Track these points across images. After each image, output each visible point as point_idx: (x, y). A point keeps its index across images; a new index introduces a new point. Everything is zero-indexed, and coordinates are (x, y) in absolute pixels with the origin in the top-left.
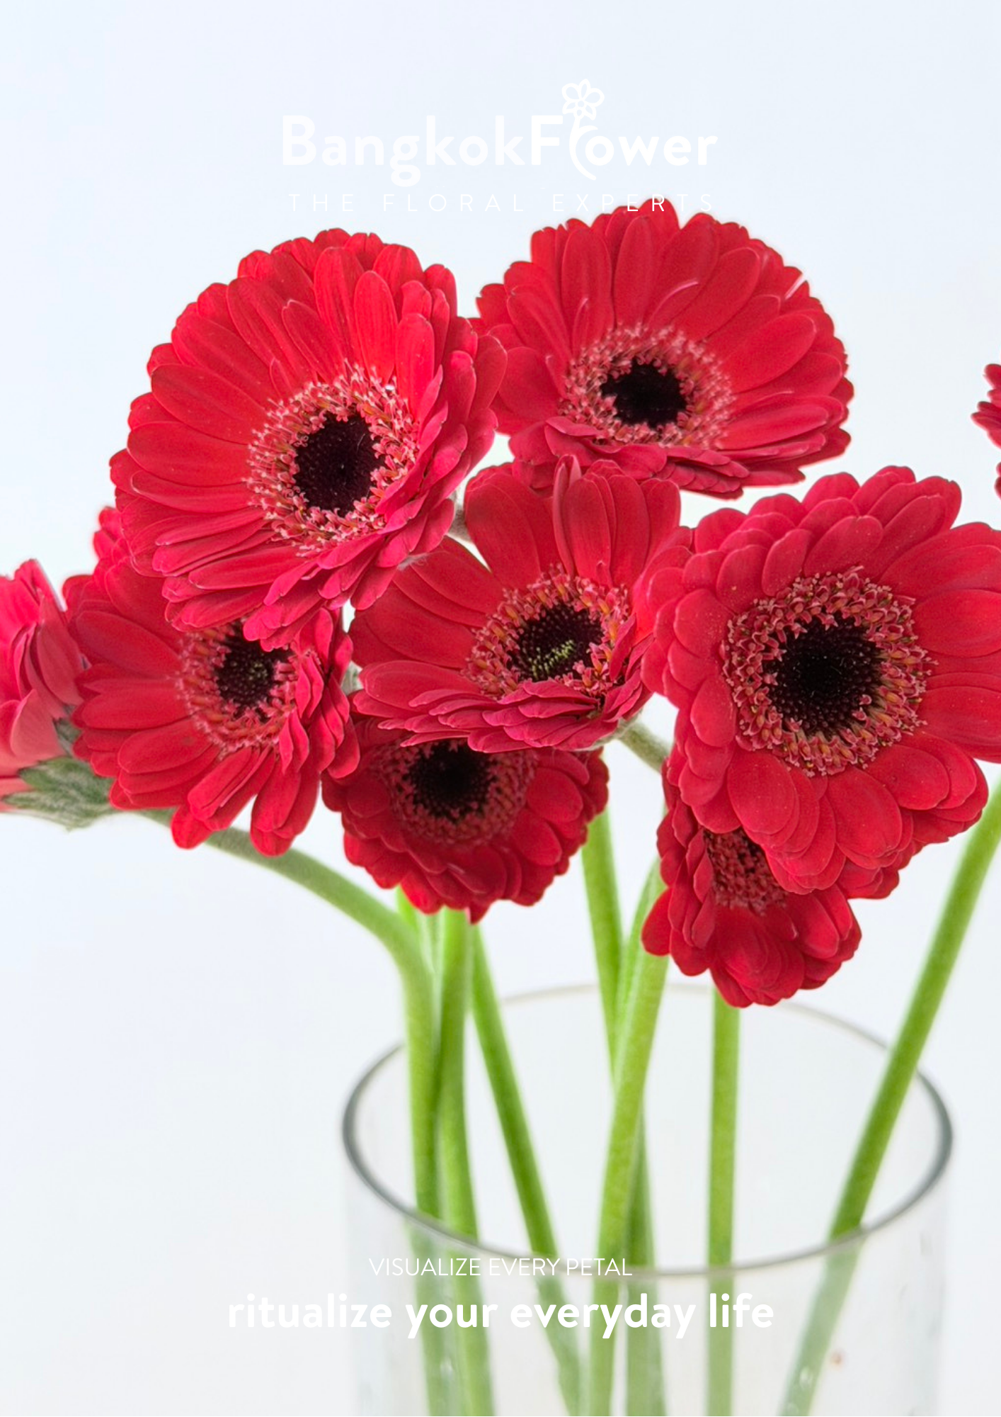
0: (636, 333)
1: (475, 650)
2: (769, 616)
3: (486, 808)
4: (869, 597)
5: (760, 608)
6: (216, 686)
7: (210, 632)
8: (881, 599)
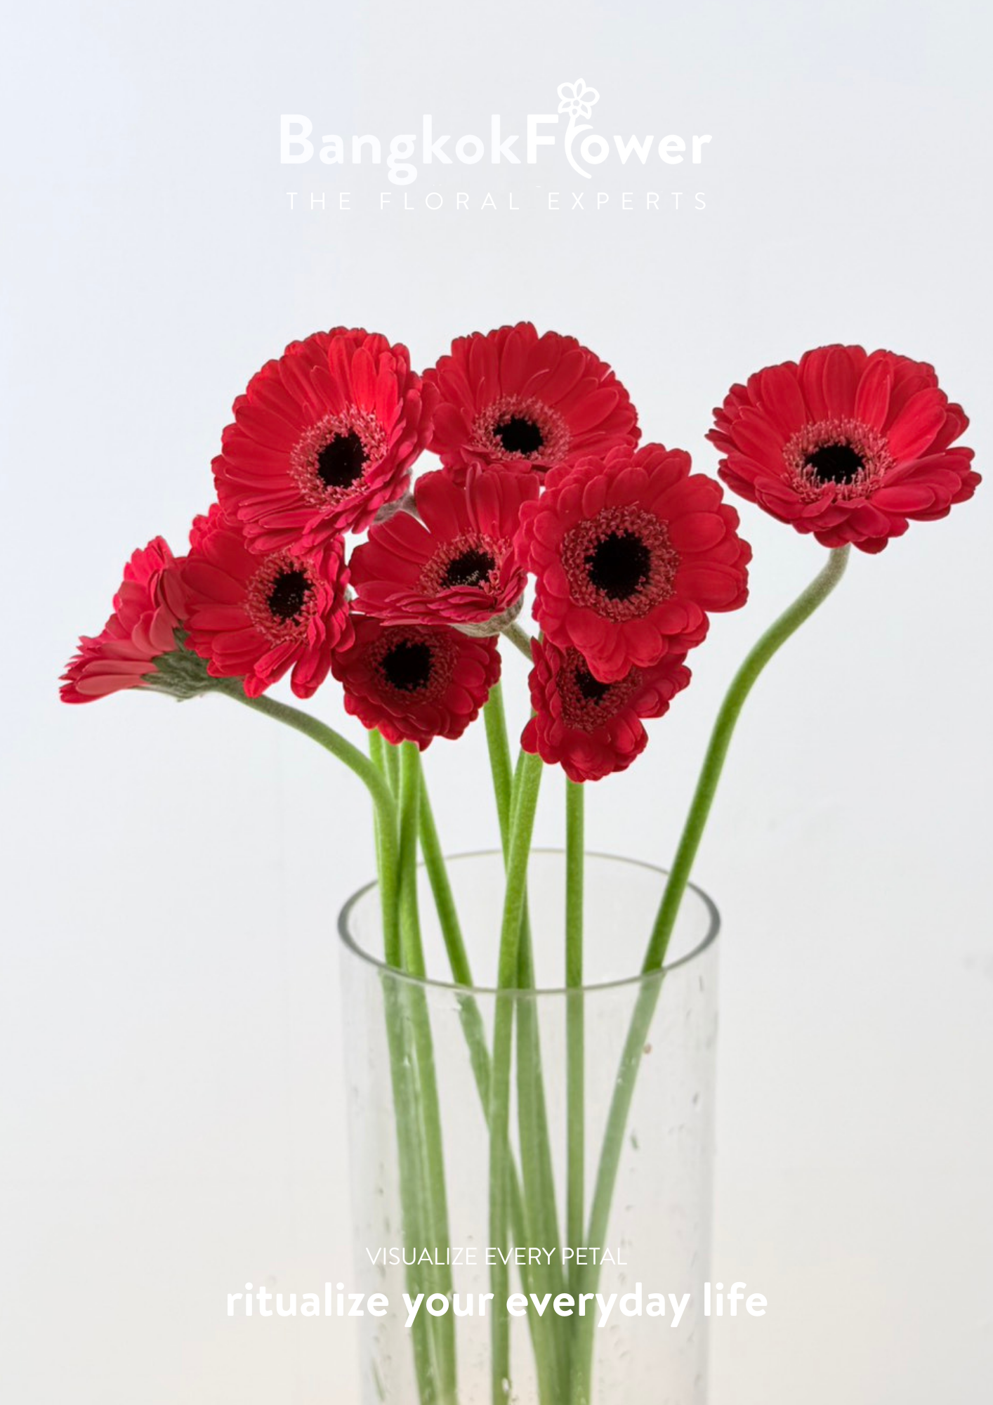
0: (513, 400)
1: (421, 577)
2: (588, 530)
3: (428, 684)
4: (643, 520)
5: (582, 526)
6: (268, 607)
8: (650, 522)
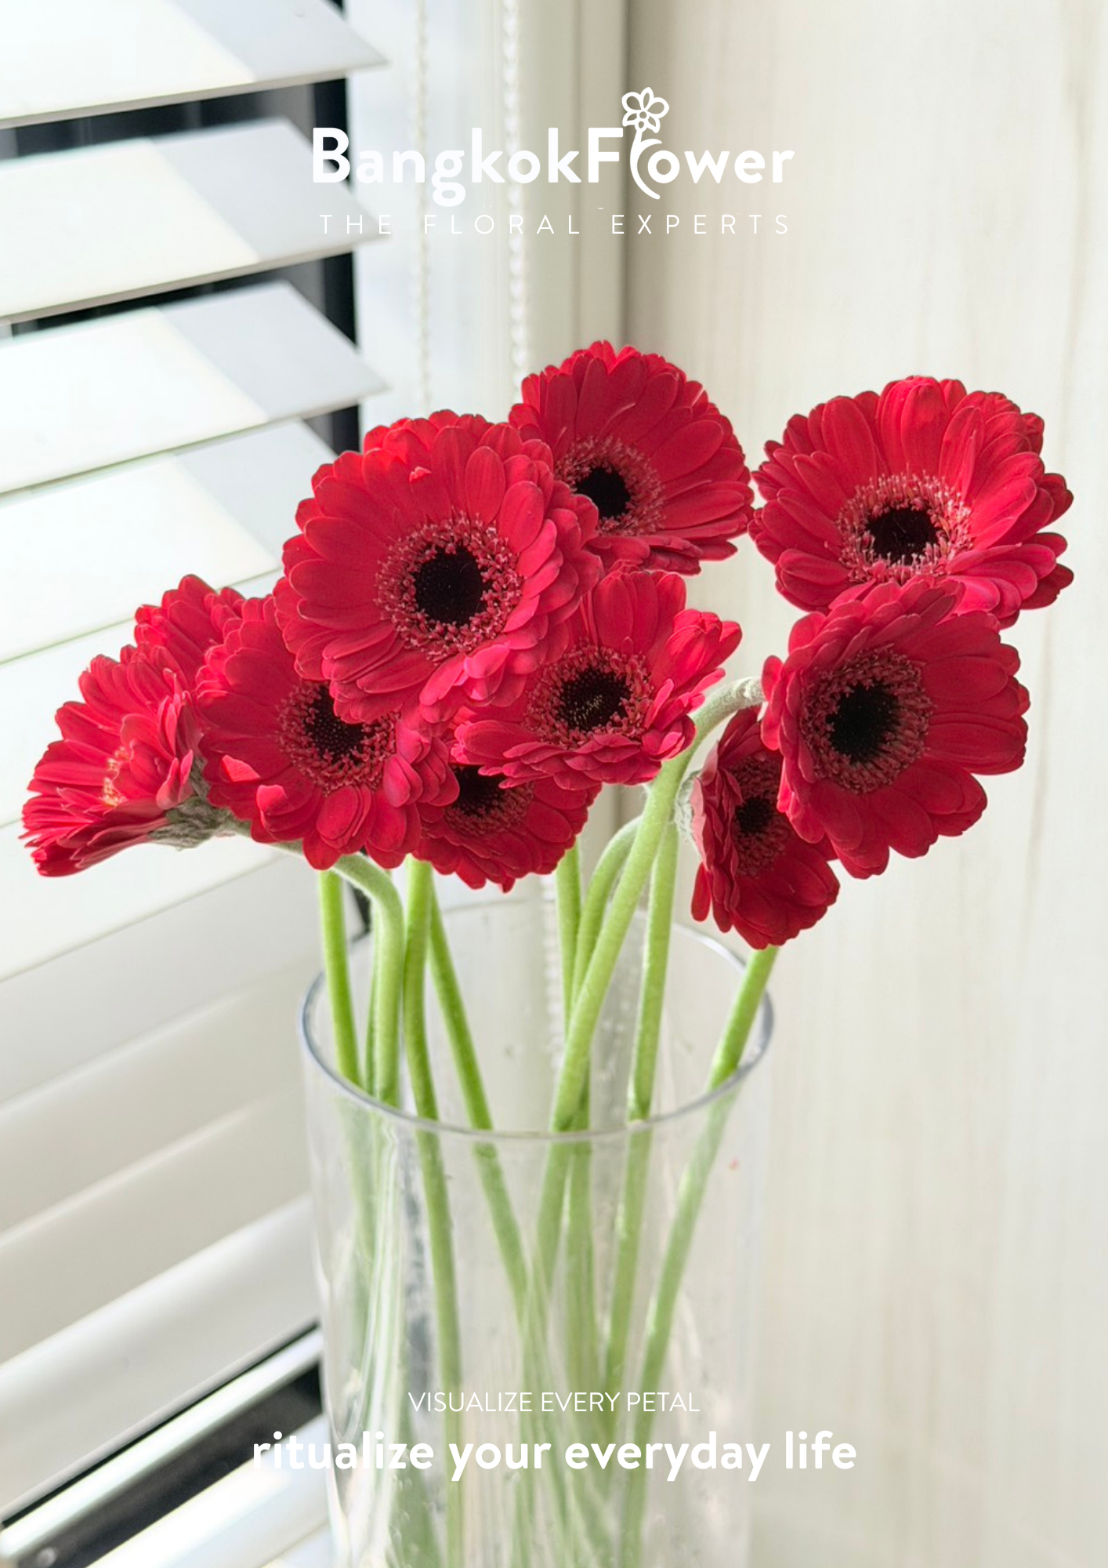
4: (895, 664)
6: (311, 740)
7: (302, 698)
8: (902, 665)
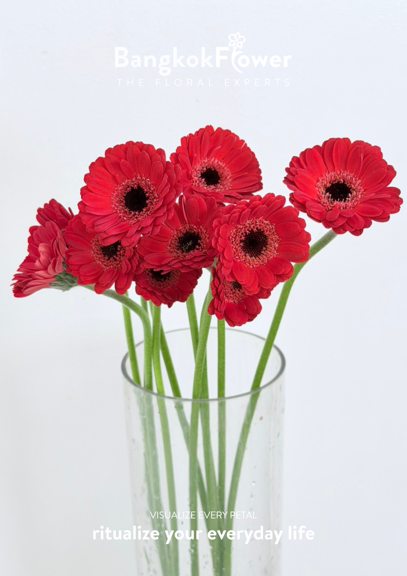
2: (241, 229)
4: (264, 224)
5: (239, 227)
8: (267, 224)
